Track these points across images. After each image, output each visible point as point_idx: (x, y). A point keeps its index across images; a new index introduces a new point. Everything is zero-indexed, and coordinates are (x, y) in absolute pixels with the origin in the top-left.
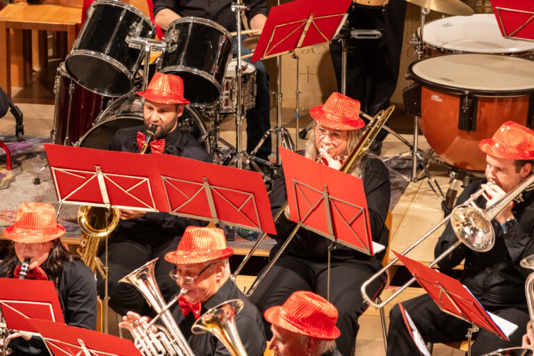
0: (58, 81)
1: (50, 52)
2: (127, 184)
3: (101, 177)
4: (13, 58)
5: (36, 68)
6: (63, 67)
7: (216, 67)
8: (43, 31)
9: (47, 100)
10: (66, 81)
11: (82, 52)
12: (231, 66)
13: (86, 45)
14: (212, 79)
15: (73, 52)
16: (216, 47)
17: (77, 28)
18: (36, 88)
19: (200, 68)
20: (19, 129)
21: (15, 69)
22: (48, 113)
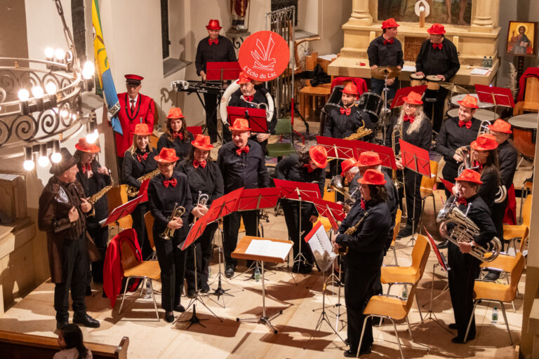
0: (321, 113)
1: (319, 104)
2: (345, 150)
3: (335, 148)
4: (306, 106)
5: (314, 109)
6: (323, 109)
7: (377, 110)
8: (317, 96)
9: (317, 120)
10: (324, 114)
11: (330, 104)
12: (383, 109)
13: (331, 101)
14: (376, 114)
15: (327, 104)
16: (378, 103)
17: (329, 95)
18: (314, 116)
19: (372, 110)
20: (308, 130)
21: (306, 110)
22: (318, 125)
